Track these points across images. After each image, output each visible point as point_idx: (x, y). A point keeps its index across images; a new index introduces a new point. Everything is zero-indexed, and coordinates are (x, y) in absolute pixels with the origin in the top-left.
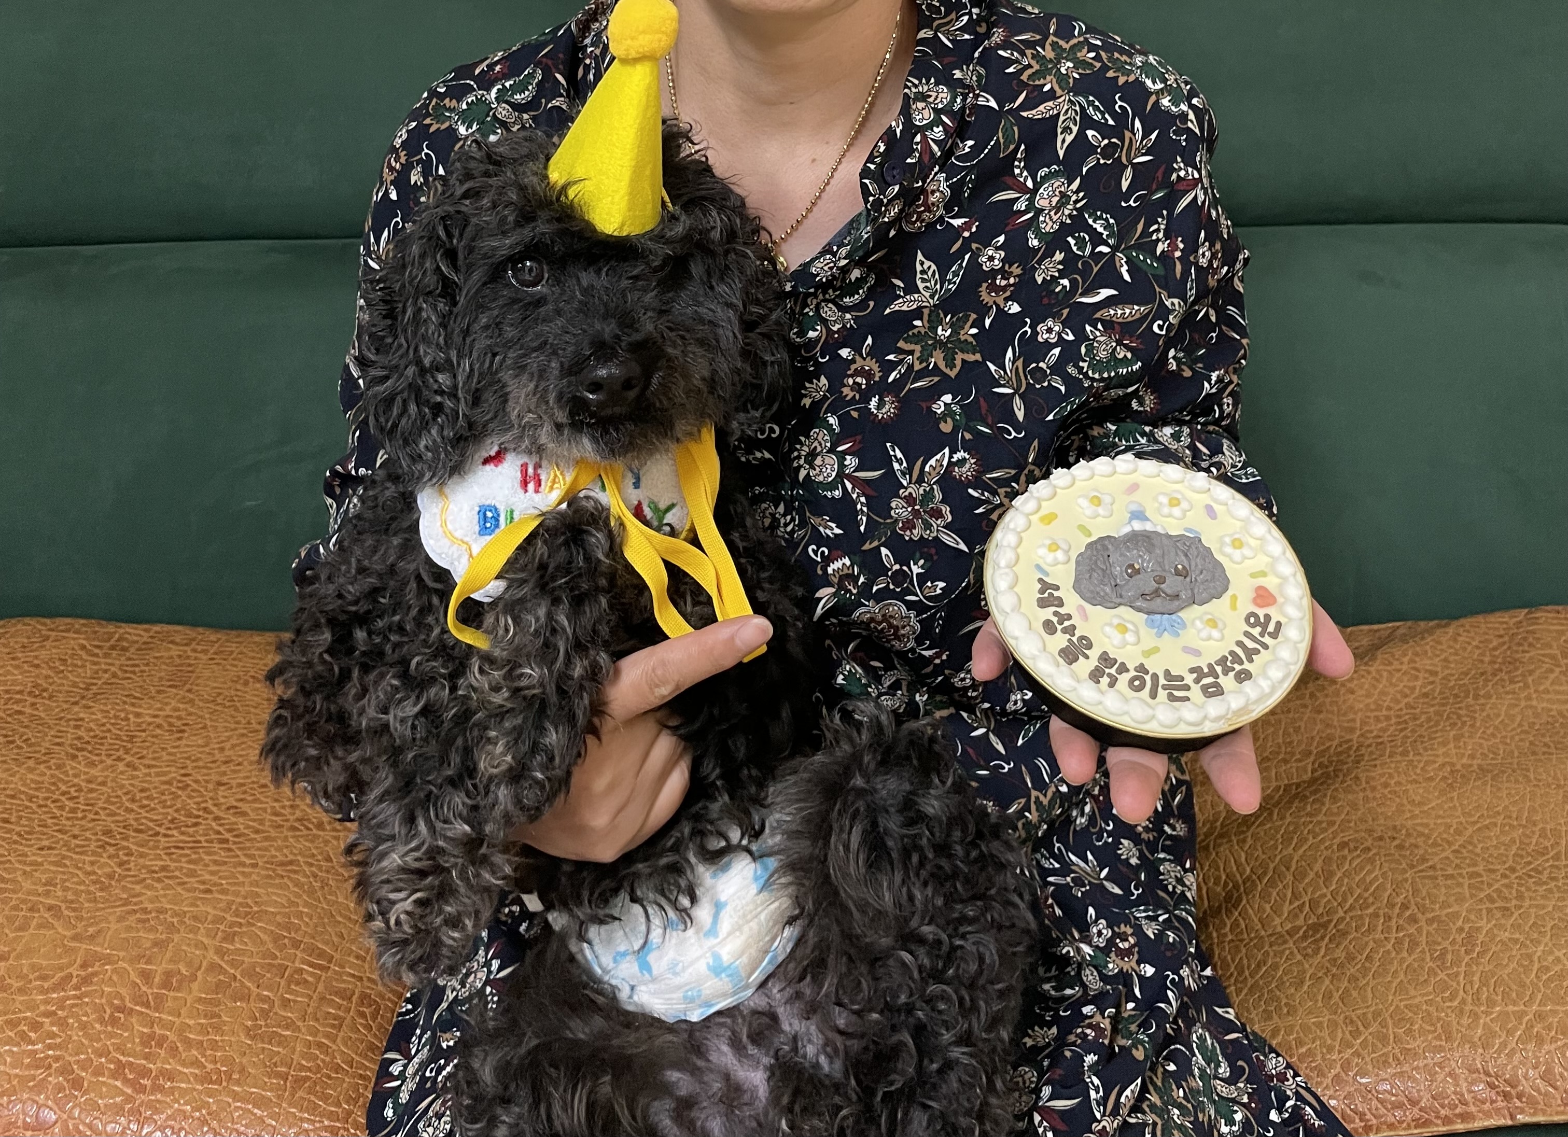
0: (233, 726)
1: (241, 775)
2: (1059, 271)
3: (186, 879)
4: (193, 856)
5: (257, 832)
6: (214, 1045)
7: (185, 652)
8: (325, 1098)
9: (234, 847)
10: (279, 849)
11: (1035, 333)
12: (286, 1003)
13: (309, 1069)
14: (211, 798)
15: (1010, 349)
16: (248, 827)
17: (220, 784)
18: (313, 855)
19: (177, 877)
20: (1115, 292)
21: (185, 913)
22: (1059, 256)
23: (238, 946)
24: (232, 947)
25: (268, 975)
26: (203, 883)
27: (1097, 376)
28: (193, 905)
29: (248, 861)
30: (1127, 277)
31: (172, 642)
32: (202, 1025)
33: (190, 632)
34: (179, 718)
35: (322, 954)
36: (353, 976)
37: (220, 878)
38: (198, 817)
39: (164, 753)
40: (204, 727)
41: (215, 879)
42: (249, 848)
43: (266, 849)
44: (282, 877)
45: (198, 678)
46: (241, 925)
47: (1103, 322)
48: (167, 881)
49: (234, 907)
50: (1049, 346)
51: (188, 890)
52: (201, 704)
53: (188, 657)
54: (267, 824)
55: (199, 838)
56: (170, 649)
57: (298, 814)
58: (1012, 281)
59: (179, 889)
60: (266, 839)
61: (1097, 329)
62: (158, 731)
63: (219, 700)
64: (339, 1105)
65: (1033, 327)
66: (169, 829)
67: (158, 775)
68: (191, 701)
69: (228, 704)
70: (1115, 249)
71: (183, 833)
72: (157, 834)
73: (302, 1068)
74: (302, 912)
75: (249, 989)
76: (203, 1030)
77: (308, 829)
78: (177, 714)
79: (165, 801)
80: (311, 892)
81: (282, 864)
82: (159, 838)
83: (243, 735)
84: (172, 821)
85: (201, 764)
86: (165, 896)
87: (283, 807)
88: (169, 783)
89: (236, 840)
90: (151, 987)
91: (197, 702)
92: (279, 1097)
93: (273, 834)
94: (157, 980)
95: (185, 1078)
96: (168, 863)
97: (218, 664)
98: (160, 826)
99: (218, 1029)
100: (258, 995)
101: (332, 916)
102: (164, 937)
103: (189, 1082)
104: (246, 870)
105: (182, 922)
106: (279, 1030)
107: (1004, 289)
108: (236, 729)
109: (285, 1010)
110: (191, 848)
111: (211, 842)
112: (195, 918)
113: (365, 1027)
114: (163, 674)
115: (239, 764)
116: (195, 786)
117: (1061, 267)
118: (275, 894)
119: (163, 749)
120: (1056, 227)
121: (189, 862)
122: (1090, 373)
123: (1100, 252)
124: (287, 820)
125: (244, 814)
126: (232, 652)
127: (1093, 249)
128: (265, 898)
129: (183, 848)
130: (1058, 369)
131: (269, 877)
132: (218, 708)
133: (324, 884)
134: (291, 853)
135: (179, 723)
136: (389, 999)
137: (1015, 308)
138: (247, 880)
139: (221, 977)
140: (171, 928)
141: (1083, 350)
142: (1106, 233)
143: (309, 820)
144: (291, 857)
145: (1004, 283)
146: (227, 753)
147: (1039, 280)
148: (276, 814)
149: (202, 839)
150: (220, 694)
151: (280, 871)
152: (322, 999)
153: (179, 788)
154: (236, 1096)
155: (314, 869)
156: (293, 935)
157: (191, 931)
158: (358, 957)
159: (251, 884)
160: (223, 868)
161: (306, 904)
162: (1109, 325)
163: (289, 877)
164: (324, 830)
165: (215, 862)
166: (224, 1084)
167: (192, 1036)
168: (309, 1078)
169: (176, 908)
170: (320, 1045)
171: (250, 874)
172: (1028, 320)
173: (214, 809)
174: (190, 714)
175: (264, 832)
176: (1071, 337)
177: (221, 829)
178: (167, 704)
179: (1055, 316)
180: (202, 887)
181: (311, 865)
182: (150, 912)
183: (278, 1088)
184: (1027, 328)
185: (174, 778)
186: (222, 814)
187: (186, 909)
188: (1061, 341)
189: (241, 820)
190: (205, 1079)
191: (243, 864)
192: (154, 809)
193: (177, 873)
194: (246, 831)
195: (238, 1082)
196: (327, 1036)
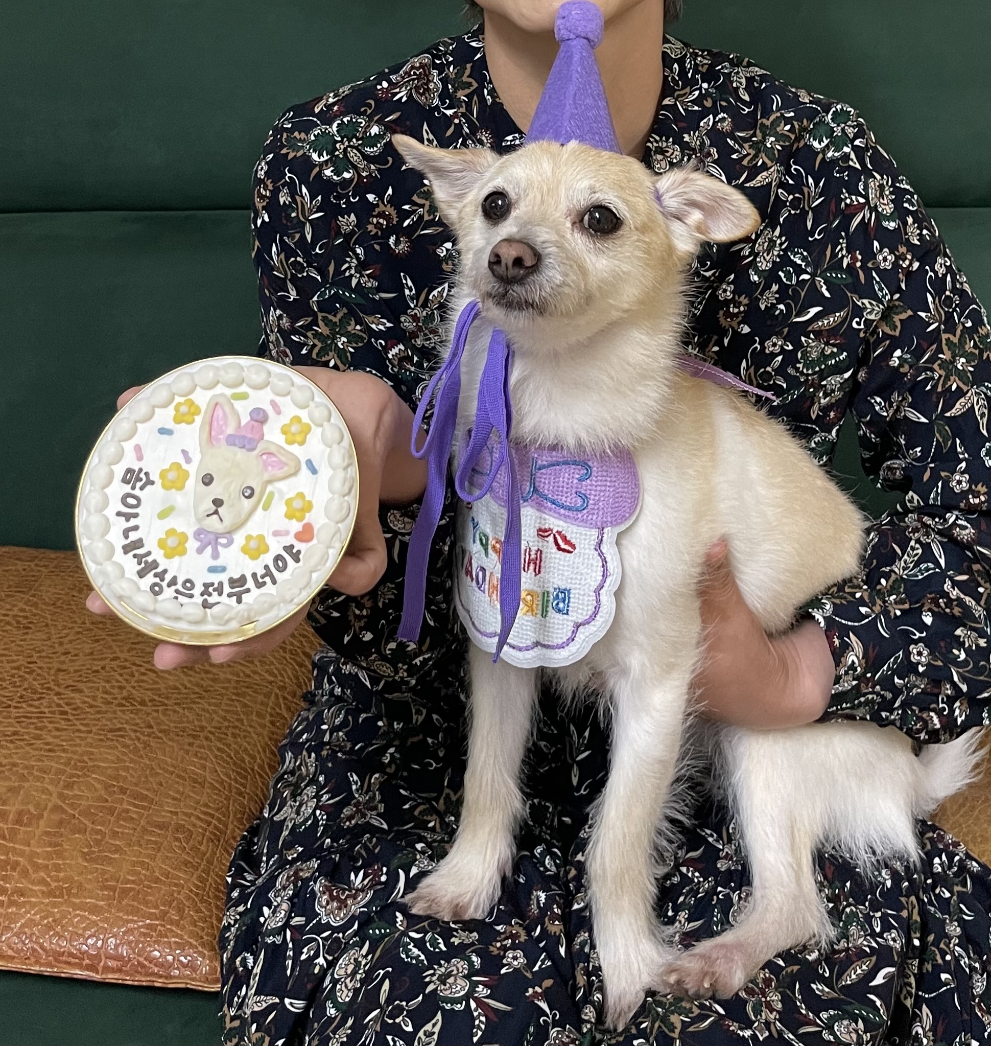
0: (71, 625)
1: (77, 663)
2: (776, 299)
3: (33, 742)
4: (39, 725)
5: (91, 706)
6: (57, 868)
7: (29, 566)
8: (146, 903)
9: (71, 718)
10: (110, 720)
11: (763, 348)
12: (115, 834)
13: (133, 882)
14: (53, 680)
15: (744, 361)
16: (85, 702)
17: (59, 670)
18: (137, 724)
19: (26, 740)
20: (820, 308)
21: (33, 766)
22: (775, 288)
23: (77, 792)
24: (71, 793)
25: (101, 814)
26: (48, 744)
27: (810, 372)
28: (39, 760)
29: (83, 728)
30: (827, 294)
31: (17, 559)
32: (47, 852)
33: (32, 552)
34: (26, 618)
35: (145, 798)
36: (171, 812)
37: (63, 740)
38: (43, 693)
39: (13, 645)
40: (47, 625)
41: (57, 741)
42: (84, 719)
43: (98, 720)
44: (112, 740)
45: (40, 585)
46: (79, 776)
47: (813, 332)
48: (18, 743)
49: (73, 763)
50: (774, 355)
51: (36, 749)
52: (44, 607)
53: (32, 570)
54: (99, 700)
55: (43, 709)
56: (16, 564)
57: (125, 693)
58: (742, 309)
59: (28, 749)
60: (99, 712)
61: (809, 338)
62: (8, 627)
63: (59, 604)
64: (157, 907)
65: (762, 343)
66: (19, 702)
67: (8, 661)
68: (35, 605)
69: (65, 607)
70: (813, 275)
71: (31, 706)
72: (9, 706)
73: (128, 882)
74: (128, 767)
75: (85, 825)
76: (48, 856)
77: (132, 705)
78: (24, 614)
79: (15, 682)
80: (136, 750)
81: (111, 731)
82: (11, 709)
83: (78, 633)
84: (21, 697)
85: (44, 654)
86: (16, 753)
87: (113, 687)
88: (18, 668)
89: (74, 712)
90: (6, 823)
91: (40, 605)
92: (109, 905)
93: (104, 708)
94: (11, 817)
95: (34, 893)
96: (19, 729)
97: (57, 575)
98: (12, 700)
99: (60, 855)
100: (92, 829)
101: (153, 769)
102: (16, 784)
103: (37, 897)
104: (82, 735)
105: (30, 774)
106: (110, 855)
107: (736, 315)
108: (72, 628)
109: (115, 840)
110: (38, 718)
111: (53, 713)
112: (41, 770)
113: (179, 848)
114: (11, 583)
115: (76, 655)
116: (39, 671)
117: (777, 296)
118: (106, 753)
119: (13, 642)
120: (770, 265)
121: (36, 728)
122: (805, 371)
123: (803, 280)
124: (116, 699)
125: (80, 691)
126: (69, 567)
127: (798, 278)
128: (98, 756)
129: (30, 718)
130: (780, 370)
131: (102, 740)
132: (58, 610)
133: (146, 745)
134: (119, 722)
135: (25, 621)
136: (201, 827)
137: (746, 329)
138: (83, 743)
139: (64, 816)
140: (23, 778)
141: (799, 355)
142: (803, 264)
143: (134, 699)
144: (119, 726)
145: (736, 310)
146: (66, 646)
147: (763, 307)
148: (106, 692)
149: (46, 710)
150: (59, 599)
151: (110, 735)
152: (144, 830)
153: (25, 672)
154: (75, 907)
155: (138, 734)
156: (121, 784)
157: (38, 781)
158: (174, 799)
159: (86, 746)
160: (63, 733)
161: (132, 761)
162: (818, 334)
163: (117, 741)
164: (146, 705)
165: (57, 729)
166: (66, 897)
167: (40, 861)
168: (133, 889)
169: (26, 762)
170: (142, 864)
171: (86, 738)
172: (757, 339)
173: (56, 688)
174: (34, 615)
175: (97, 707)
176: (790, 348)
177: (61, 702)
178: (14, 606)
179: (778, 334)
180: (47, 747)
181: (135, 731)
182: (5, 766)
183: (108, 898)
184: (757, 345)
185: (22, 665)
186: (62, 691)
187: (34, 763)
188: (783, 351)
189: (77, 695)
190: (51, 894)
191: (79, 731)
192: (6, 688)
193: (26, 737)
194: (81, 705)
195: (77, 896)
196: (148, 856)
